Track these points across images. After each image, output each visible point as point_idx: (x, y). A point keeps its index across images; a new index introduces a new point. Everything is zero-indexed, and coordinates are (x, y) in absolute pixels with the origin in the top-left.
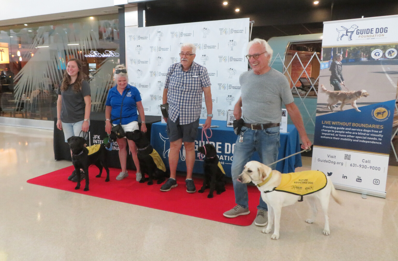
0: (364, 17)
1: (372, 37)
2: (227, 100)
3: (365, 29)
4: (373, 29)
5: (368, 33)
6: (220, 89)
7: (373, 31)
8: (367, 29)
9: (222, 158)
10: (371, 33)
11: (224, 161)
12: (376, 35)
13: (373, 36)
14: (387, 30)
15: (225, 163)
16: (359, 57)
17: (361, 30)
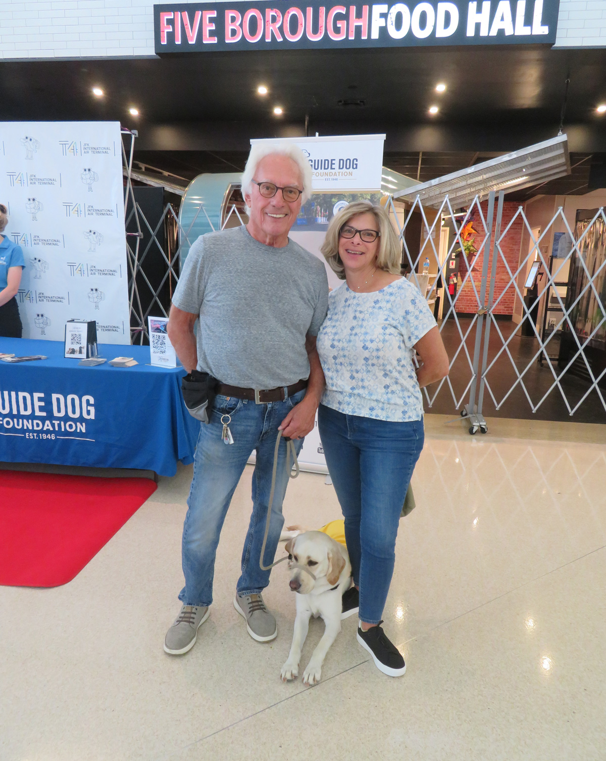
0: (319, 135)
1: (333, 177)
2: (89, 297)
3: (322, 160)
4: (334, 160)
5: (326, 167)
6: (72, 274)
7: (334, 164)
8: (325, 160)
9: (48, 426)
10: (331, 168)
11: (54, 432)
12: (339, 173)
13: (335, 174)
14: (356, 164)
15: (56, 437)
16: (314, 214)
17: (315, 160)
